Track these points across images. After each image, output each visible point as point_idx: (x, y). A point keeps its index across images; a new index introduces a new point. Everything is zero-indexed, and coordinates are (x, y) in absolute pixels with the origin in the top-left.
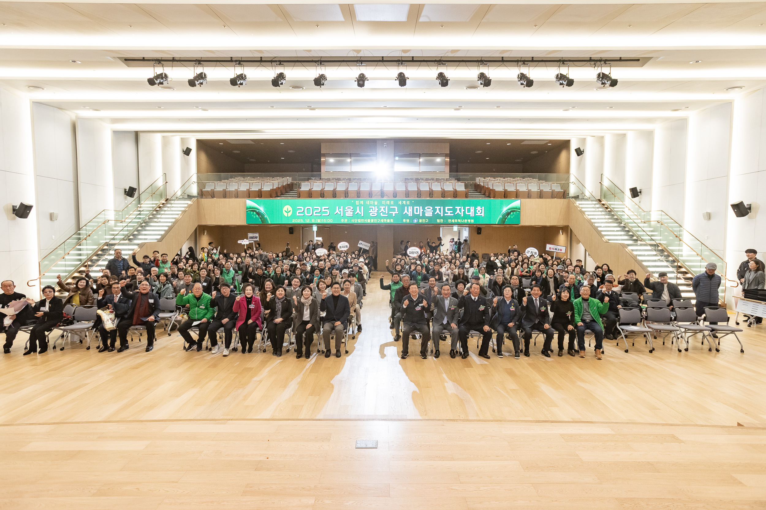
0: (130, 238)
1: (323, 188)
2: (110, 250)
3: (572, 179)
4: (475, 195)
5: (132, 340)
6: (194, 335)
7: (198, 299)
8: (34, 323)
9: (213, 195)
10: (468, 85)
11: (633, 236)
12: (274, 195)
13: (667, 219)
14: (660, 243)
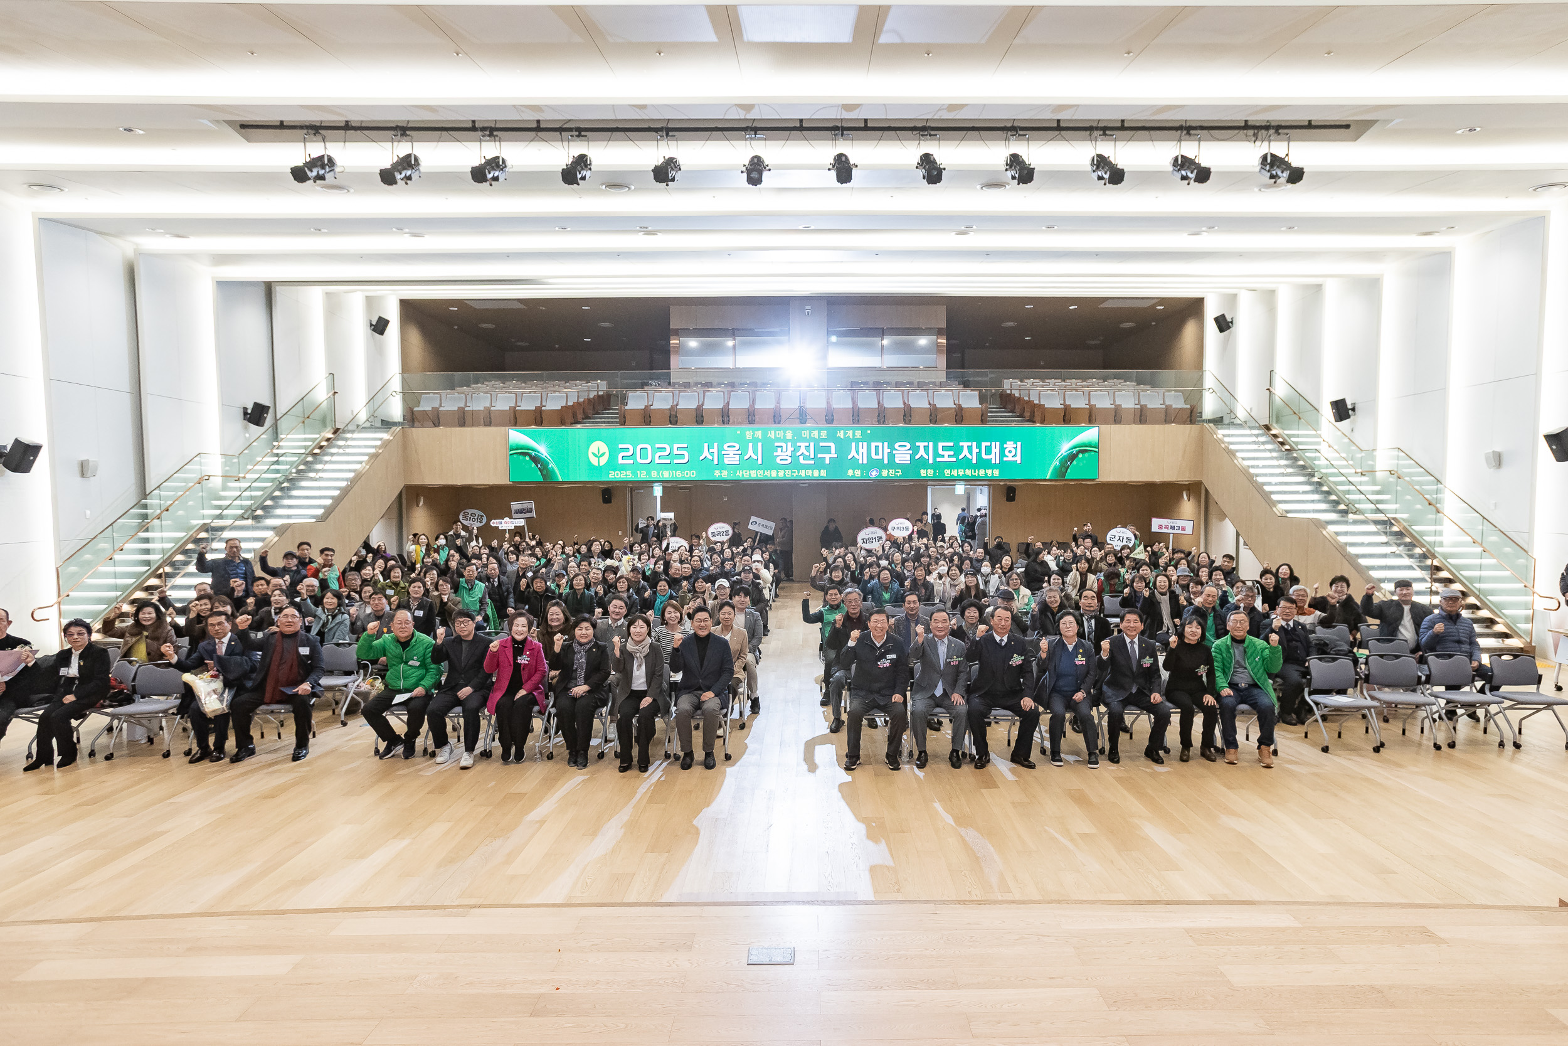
0: (256, 514)
1: (675, 403)
2: (213, 540)
3: (1209, 381)
4: (1001, 417)
5: (262, 736)
6: (398, 723)
7: (405, 644)
8: (46, 700)
9: (436, 419)
10: (984, 181)
11: (1337, 503)
12: (570, 419)
13: (1409, 466)
14: (1394, 519)
